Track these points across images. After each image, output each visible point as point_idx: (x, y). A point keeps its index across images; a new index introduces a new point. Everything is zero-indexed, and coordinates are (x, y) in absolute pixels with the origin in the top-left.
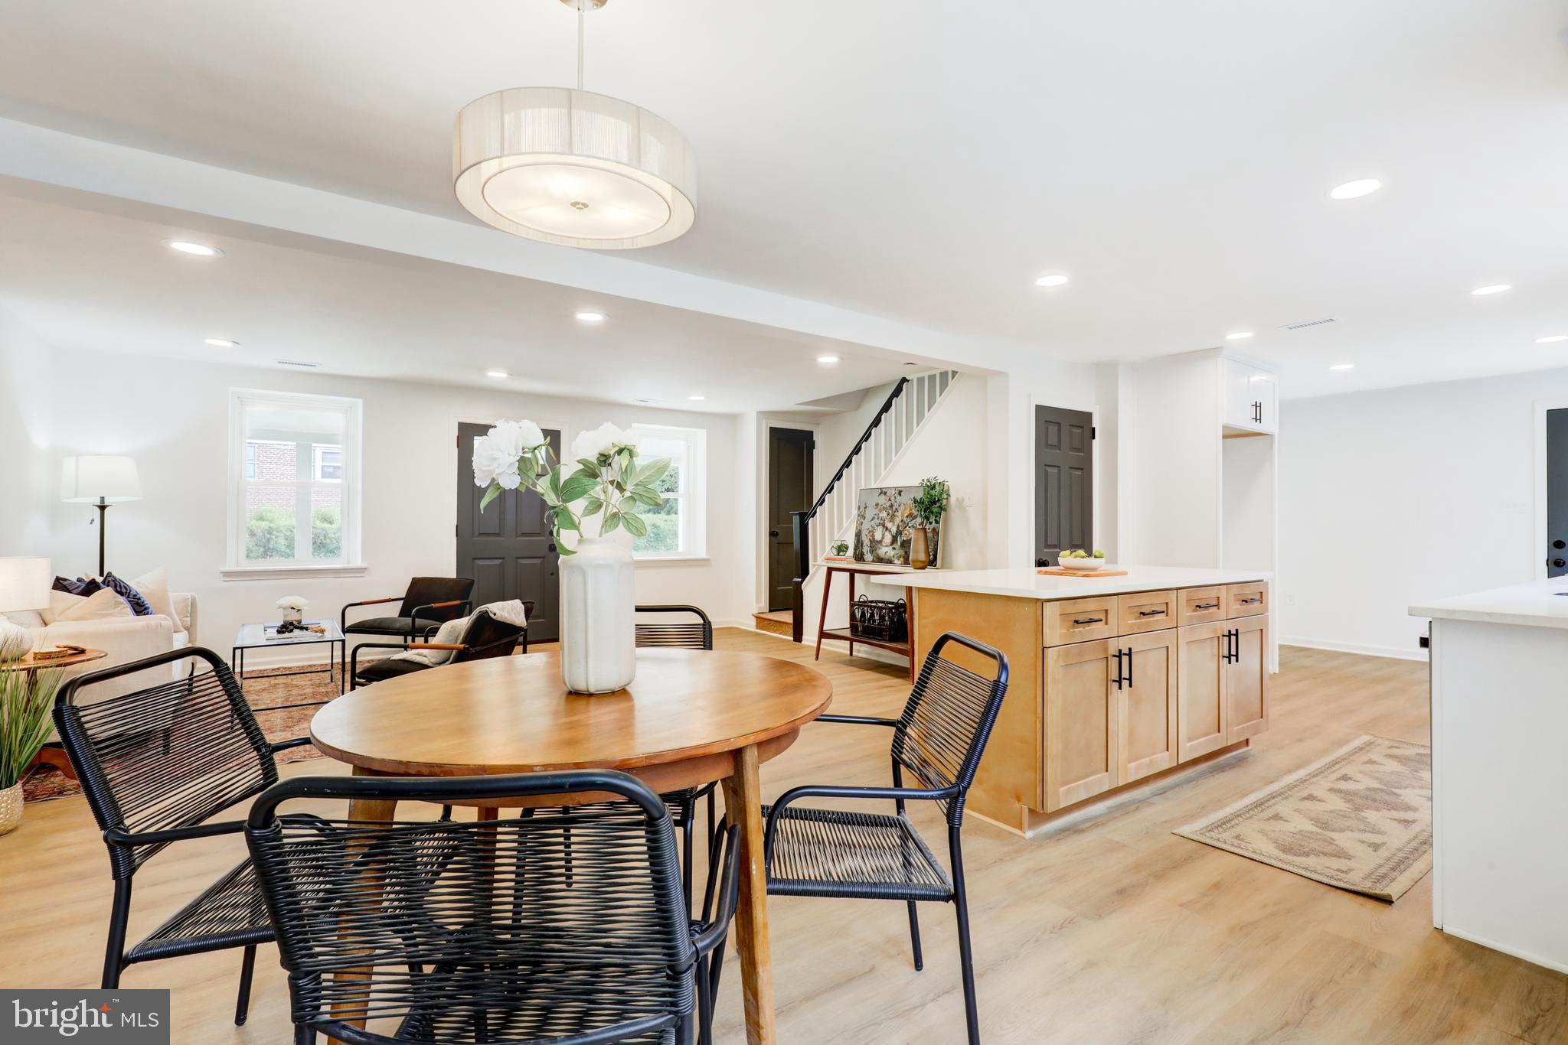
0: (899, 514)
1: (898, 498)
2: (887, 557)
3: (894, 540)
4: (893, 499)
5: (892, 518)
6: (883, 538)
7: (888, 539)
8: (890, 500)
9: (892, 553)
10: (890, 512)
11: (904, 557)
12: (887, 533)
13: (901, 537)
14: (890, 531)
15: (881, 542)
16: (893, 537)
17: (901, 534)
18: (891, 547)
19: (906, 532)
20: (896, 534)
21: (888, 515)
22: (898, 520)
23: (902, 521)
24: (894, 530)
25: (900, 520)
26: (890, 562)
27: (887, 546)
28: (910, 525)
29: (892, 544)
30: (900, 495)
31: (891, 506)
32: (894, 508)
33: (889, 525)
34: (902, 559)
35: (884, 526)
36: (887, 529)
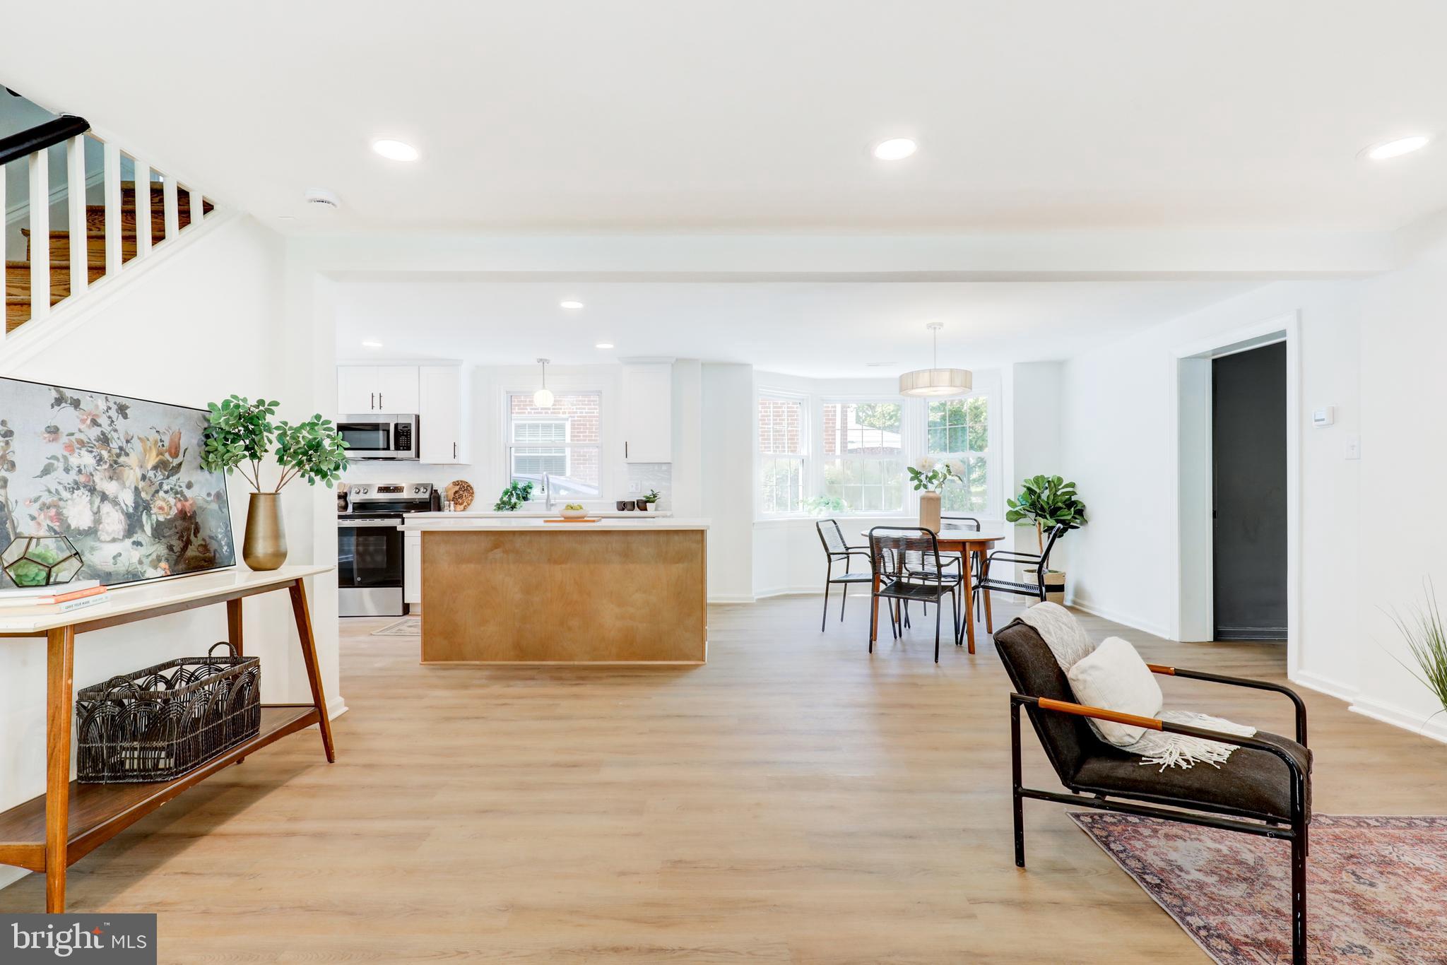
0: (132, 460)
1: (120, 422)
2: (122, 566)
3: (133, 525)
4: (103, 420)
5: (115, 470)
6: (98, 521)
7: (114, 522)
8: (95, 423)
9: (136, 554)
10: (105, 454)
11: (167, 560)
12: (107, 508)
13: (149, 515)
14: (115, 502)
15: (92, 532)
16: (128, 516)
17: (147, 508)
18: (128, 542)
19: (160, 503)
20: (136, 508)
21: (100, 460)
22: (132, 476)
23: (144, 477)
24: (127, 498)
25: (139, 476)
26: (134, 577)
27: (114, 540)
28: (166, 487)
29: (129, 532)
30: (125, 417)
31: (105, 440)
32: (114, 445)
33: (111, 488)
34: (164, 564)
35: (92, 490)
36: (104, 497)
